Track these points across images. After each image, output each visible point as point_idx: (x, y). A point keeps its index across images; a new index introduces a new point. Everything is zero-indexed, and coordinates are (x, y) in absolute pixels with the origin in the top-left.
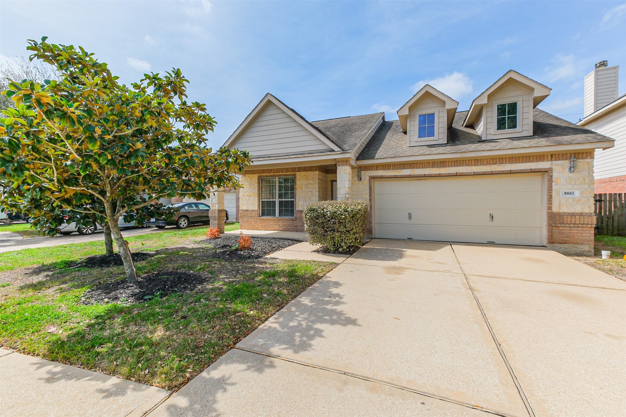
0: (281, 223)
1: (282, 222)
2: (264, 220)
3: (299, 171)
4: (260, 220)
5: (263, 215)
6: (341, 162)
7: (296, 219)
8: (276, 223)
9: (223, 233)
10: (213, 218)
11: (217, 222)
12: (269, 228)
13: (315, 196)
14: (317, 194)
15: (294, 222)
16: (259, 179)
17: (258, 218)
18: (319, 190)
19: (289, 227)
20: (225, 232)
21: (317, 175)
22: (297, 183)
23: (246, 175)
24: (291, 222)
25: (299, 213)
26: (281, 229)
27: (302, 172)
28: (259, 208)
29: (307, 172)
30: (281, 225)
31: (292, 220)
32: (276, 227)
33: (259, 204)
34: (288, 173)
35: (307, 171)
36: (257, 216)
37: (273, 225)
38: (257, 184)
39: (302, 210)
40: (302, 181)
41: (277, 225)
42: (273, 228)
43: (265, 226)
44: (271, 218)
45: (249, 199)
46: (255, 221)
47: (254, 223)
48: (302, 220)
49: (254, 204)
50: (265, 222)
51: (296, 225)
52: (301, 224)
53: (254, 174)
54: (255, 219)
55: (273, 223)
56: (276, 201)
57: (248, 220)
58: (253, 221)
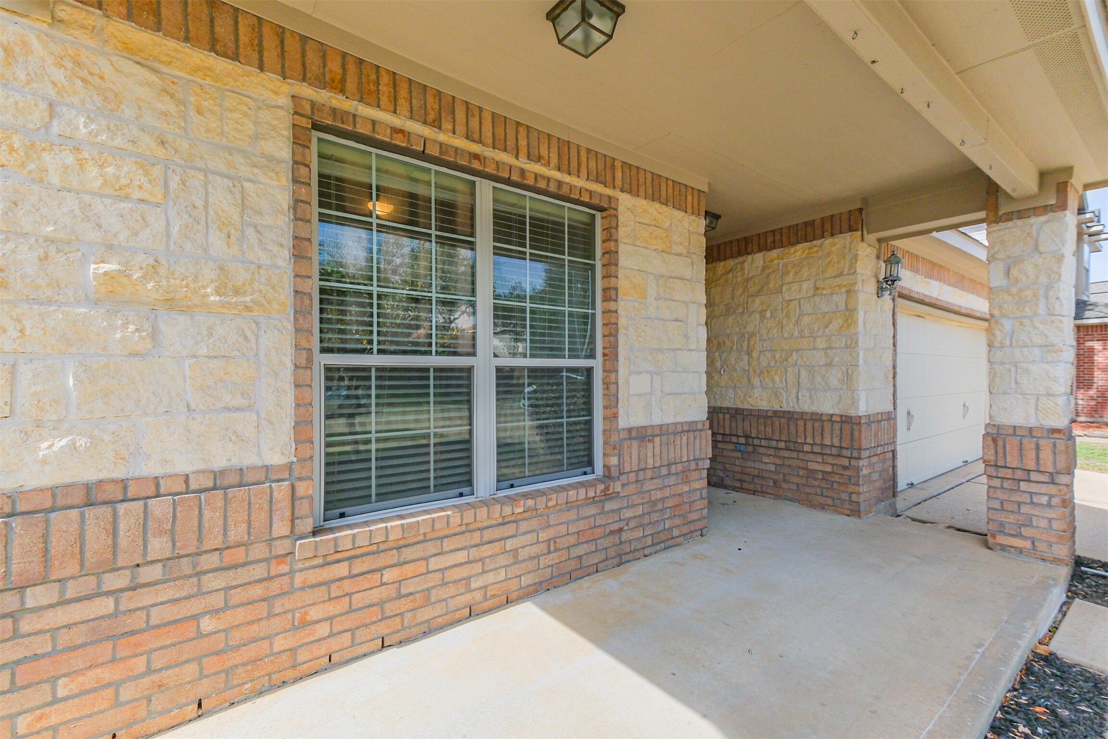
1: (534, 523)
3: (630, 192)
4: (327, 557)
7: (621, 486)
8: (486, 550)
12: (425, 614)
13: (698, 349)
15: (609, 506)
17: (297, 547)
19: (581, 550)
24: (592, 510)
26: (526, 581)
27: (642, 202)
28: (311, 441)
29: (663, 208)
30: (523, 554)
31: (602, 493)
32: (490, 578)
33: (309, 405)
36: (281, 528)
37: (464, 572)
38: (285, 180)
39: (647, 423)
40: (644, 251)
41: (503, 560)
42: (467, 599)
43: (381, 604)
44: (456, 520)
45: (154, 335)
46: (257, 591)
47: (240, 615)
48: (649, 486)
49: (239, 401)
50: (379, 570)
51: (616, 527)
52: (639, 511)
53: (235, 57)
54: (259, 571)
55: (461, 556)
56: (470, 370)
57: (116, 614)
58: (218, 600)
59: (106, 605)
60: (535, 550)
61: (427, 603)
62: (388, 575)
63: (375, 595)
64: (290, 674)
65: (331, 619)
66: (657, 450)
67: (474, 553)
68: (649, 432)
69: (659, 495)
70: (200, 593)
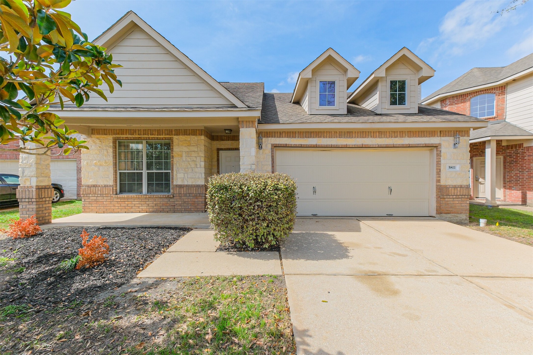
0: (151, 203)
1: (152, 200)
2: (124, 198)
3: (177, 135)
4: (118, 198)
5: (121, 191)
6: (245, 123)
7: (173, 197)
8: (142, 203)
9: (49, 223)
10: (27, 200)
11: (35, 207)
12: (132, 210)
13: (200, 167)
14: (203, 164)
15: (171, 200)
16: (114, 142)
17: (114, 196)
18: (205, 160)
19: (164, 207)
20: (53, 221)
21: (203, 141)
22: (174, 150)
23: (92, 136)
24: (166, 200)
25: (178, 188)
26: (151, 210)
27: (181, 136)
28: (116, 182)
29: (188, 136)
30: (150, 205)
31: (168, 197)
32: (143, 207)
33: (116, 177)
34: (162, 136)
35: (189, 135)
36: (111, 193)
37: (139, 205)
38: (112, 148)
39: (183, 184)
40: (181, 147)
41: (146, 205)
42: (139, 210)
43: (125, 207)
44: (135, 196)
45: (99, 169)
46: (109, 200)
47: (107, 203)
48: (183, 198)
49: (107, 177)
50: (125, 202)
51: (173, 205)
52: (180, 203)
53: (107, 135)
54: (109, 198)
55: (138, 203)
56: (142, 173)
57: (96, 199)
58: (105, 200)
59: (95, 198)
60: (152, 205)
61: (132, 208)
62: (126, 203)
63: (124, 205)
64: (113, 212)
65: (118, 206)
66: (185, 190)
67: (140, 203)
68: (183, 186)
69: (186, 200)
70: (103, 199)
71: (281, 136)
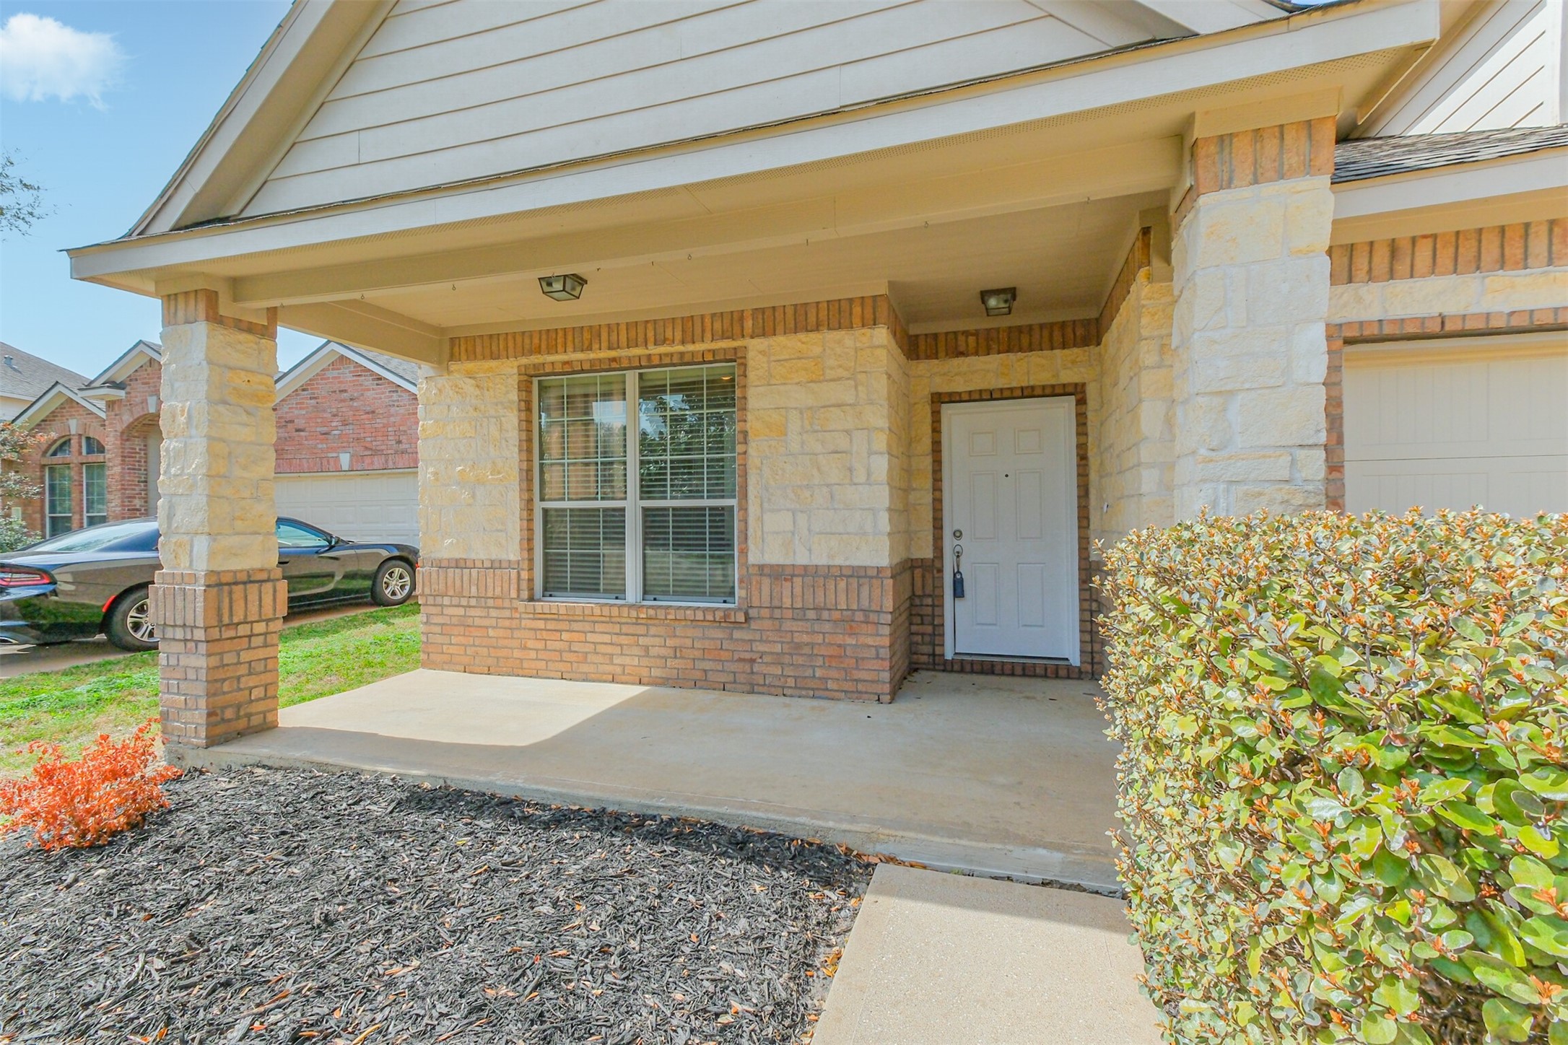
0: (657, 641)
1: (661, 630)
2: (556, 618)
3: (764, 334)
4: (536, 616)
5: (550, 588)
6: (1243, 148)
7: (748, 619)
8: (624, 640)
9: (266, 727)
10: (179, 634)
11: (202, 662)
13: (869, 482)
14: (881, 465)
15: (737, 634)
16: (525, 387)
17: (521, 605)
18: (889, 445)
19: (707, 665)
21: (882, 354)
22: (752, 403)
23: (454, 366)
24: (719, 634)
25: (766, 582)
26: (655, 672)
27: (781, 339)
28: (530, 550)
29: (813, 335)
30: (653, 651)
31: (726, 621)
32: (627, 660)
33: (530, 530)
34: (699, 347)
35: (817, 328)
36: (514, 594)
37: (609, 649)
38: (516, 413)
39: (788, 562)
40: (782, 388)
41: (636, 651)
42: (609, 668)
43: (560, 651)
44: (597, 611)
45: (474, 496)
46: (507, 623)
47: (501, 633)
48: (788, 625)
49: (500, 527)
50: (560, 631)
51: (747, 656)
52: (778, 648)
53: (498, 358)
54: (507, 613)
55: (607, 638)
56: (623, 510)
57: (465, 616)
58: (493, 622)
59: (461, 611)
60: (663, 652)
61: (585, 661)
62: (565, 636)
63: (558, 645)
64: (520, 672)
65: (537, 650)
66: (798, 590)
67: (615, 639)
68: (788, 571)
69: (805, 638)
70: (487, 617)
71: (1402, 267)
